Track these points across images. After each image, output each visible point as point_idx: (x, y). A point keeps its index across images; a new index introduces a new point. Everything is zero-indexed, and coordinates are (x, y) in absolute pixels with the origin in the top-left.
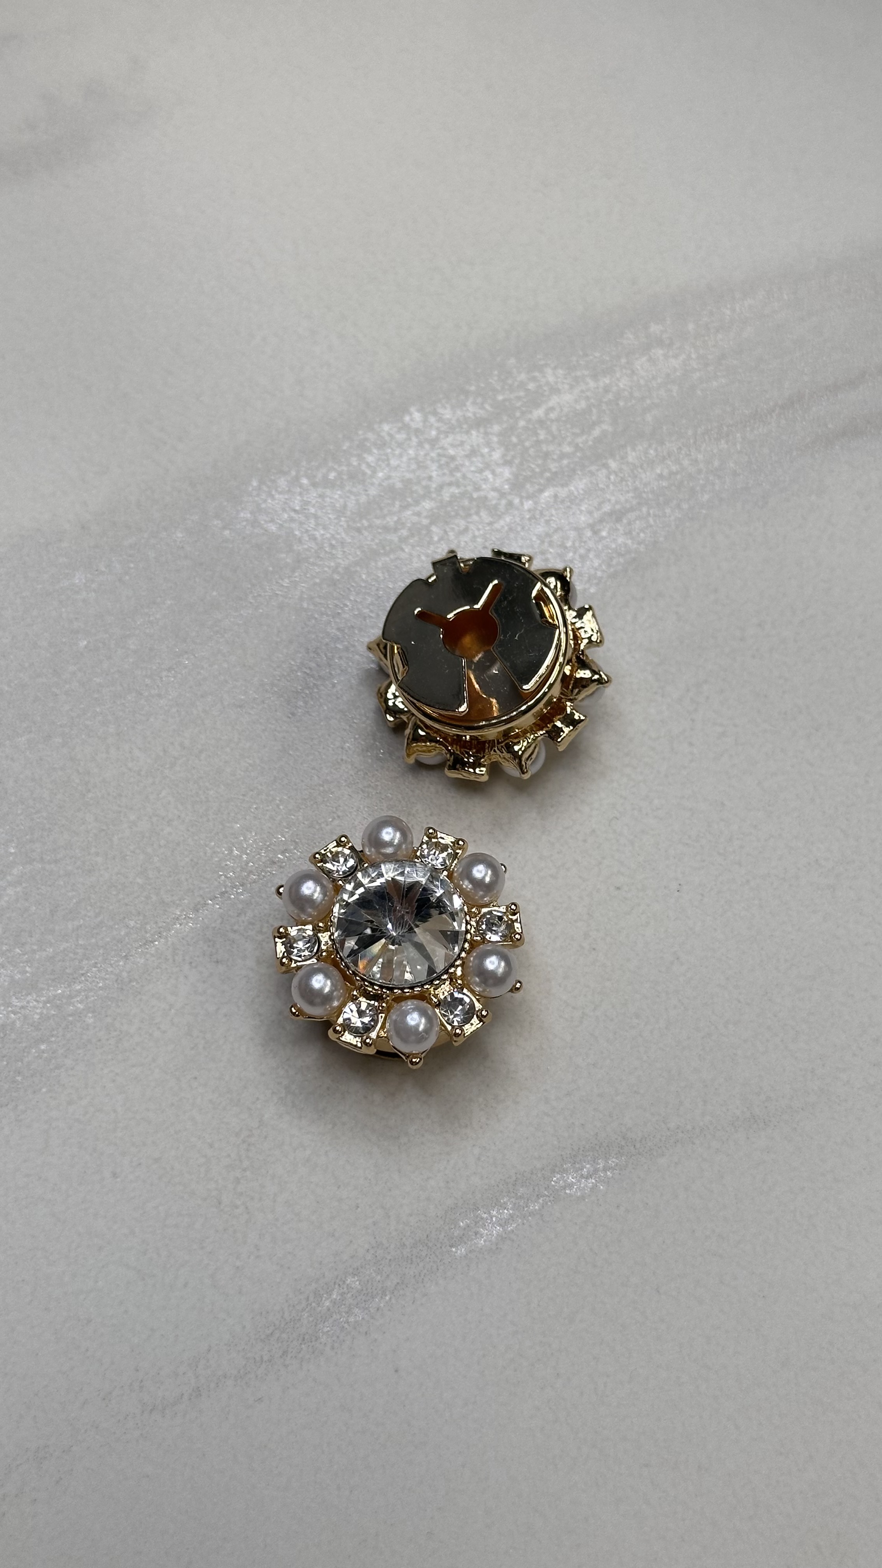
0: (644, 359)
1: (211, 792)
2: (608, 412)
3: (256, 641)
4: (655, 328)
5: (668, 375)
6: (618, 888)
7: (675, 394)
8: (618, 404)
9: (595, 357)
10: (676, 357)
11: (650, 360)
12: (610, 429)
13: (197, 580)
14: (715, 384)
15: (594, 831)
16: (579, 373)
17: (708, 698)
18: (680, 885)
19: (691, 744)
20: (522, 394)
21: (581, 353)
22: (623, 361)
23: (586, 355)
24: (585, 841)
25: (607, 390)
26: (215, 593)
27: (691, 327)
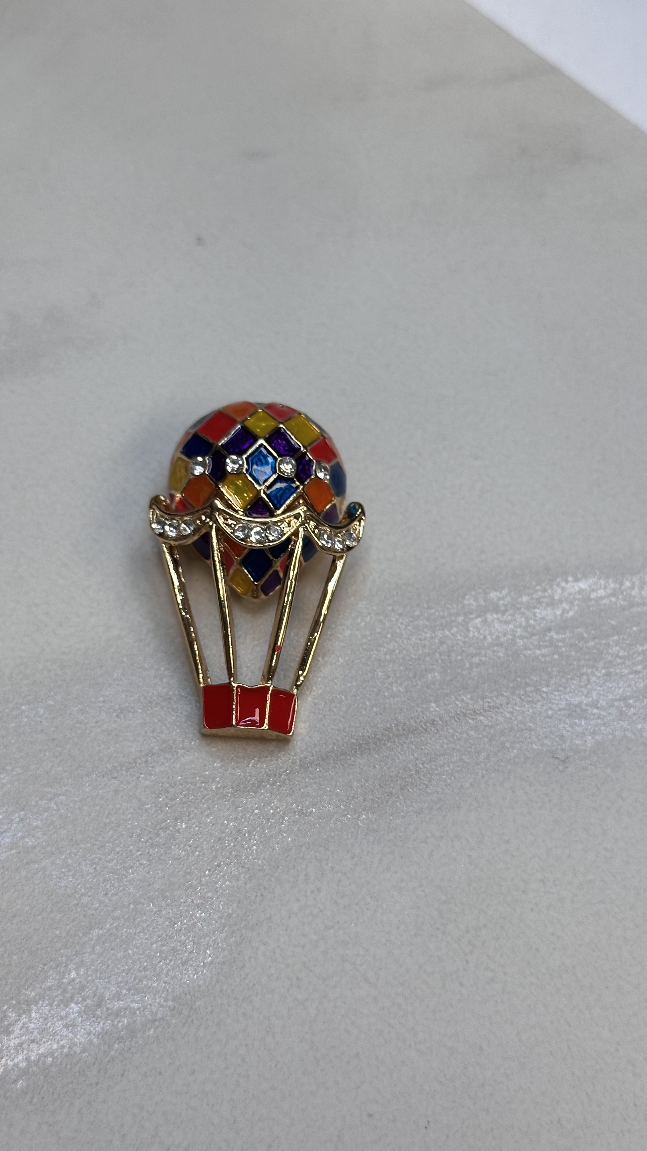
0: (479, 620)
1: (15, 957)
2: (440, 661)
3: (87, 819)
4: (493, 595)
5: (498, 637)
6: (370, 1116)
7: (502, 655)
8: (449, 656)
9: (437, 610)
10: (507, 623)
11: (485, 621)
12: (438, 677)
13: (47, 753)
14: (538, 652)
15: (358, 1054)
16: (421, 622)
17: (484, 942)
18: (428, 1122)
19: (461, 984)
20: (368, 633)
21: (425, 606)
22: (460, 619)
23: (430, 608)
24: (348, 1062)
25: (442, 643)
26: (60, 769)
27: (525, 599)
